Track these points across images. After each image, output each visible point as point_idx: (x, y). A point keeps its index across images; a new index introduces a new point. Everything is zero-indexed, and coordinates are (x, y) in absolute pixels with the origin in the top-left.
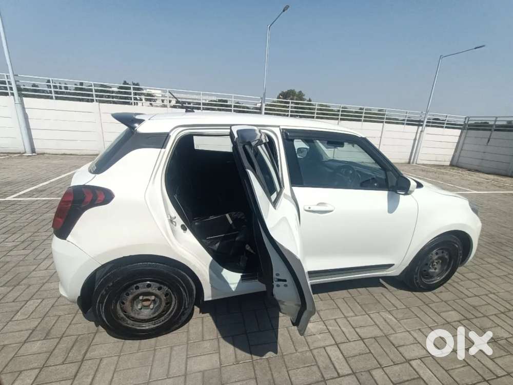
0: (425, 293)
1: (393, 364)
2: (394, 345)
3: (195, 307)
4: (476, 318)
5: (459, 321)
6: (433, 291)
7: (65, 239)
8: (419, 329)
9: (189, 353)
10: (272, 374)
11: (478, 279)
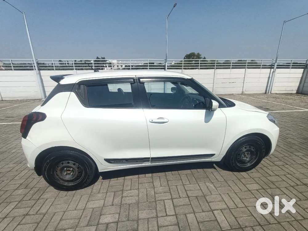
0: (241, 173)
1: (202, 211)
2: (207, 201)
3: (100, 176)
4: (271, 188)
5: (257, 190)
6: (247, 172)
7: (26, 138)
8: (227, 193)
9: (89, 199)
10: (129, 212)
11: (283, 165)
